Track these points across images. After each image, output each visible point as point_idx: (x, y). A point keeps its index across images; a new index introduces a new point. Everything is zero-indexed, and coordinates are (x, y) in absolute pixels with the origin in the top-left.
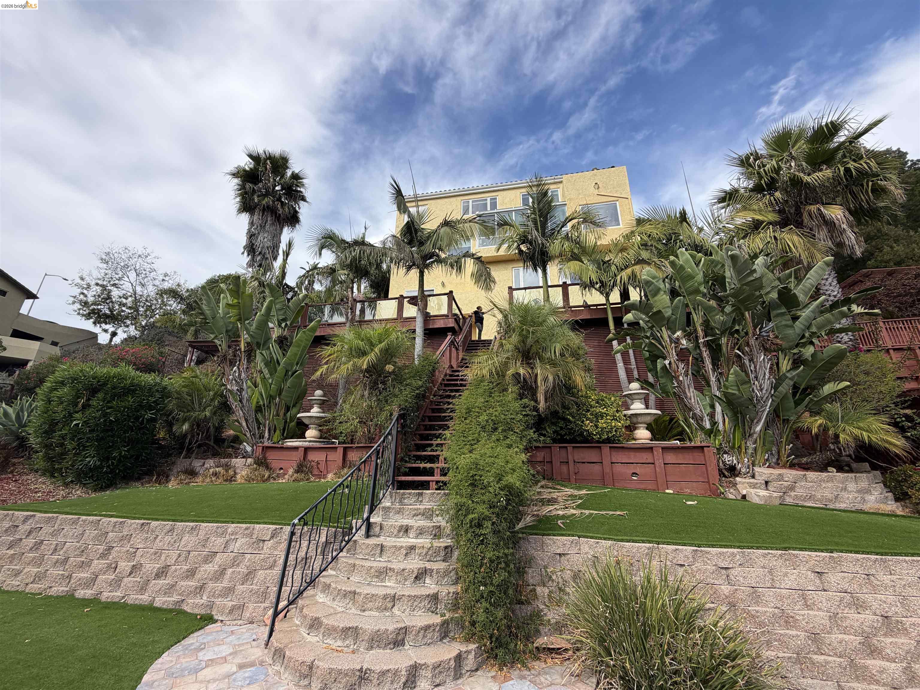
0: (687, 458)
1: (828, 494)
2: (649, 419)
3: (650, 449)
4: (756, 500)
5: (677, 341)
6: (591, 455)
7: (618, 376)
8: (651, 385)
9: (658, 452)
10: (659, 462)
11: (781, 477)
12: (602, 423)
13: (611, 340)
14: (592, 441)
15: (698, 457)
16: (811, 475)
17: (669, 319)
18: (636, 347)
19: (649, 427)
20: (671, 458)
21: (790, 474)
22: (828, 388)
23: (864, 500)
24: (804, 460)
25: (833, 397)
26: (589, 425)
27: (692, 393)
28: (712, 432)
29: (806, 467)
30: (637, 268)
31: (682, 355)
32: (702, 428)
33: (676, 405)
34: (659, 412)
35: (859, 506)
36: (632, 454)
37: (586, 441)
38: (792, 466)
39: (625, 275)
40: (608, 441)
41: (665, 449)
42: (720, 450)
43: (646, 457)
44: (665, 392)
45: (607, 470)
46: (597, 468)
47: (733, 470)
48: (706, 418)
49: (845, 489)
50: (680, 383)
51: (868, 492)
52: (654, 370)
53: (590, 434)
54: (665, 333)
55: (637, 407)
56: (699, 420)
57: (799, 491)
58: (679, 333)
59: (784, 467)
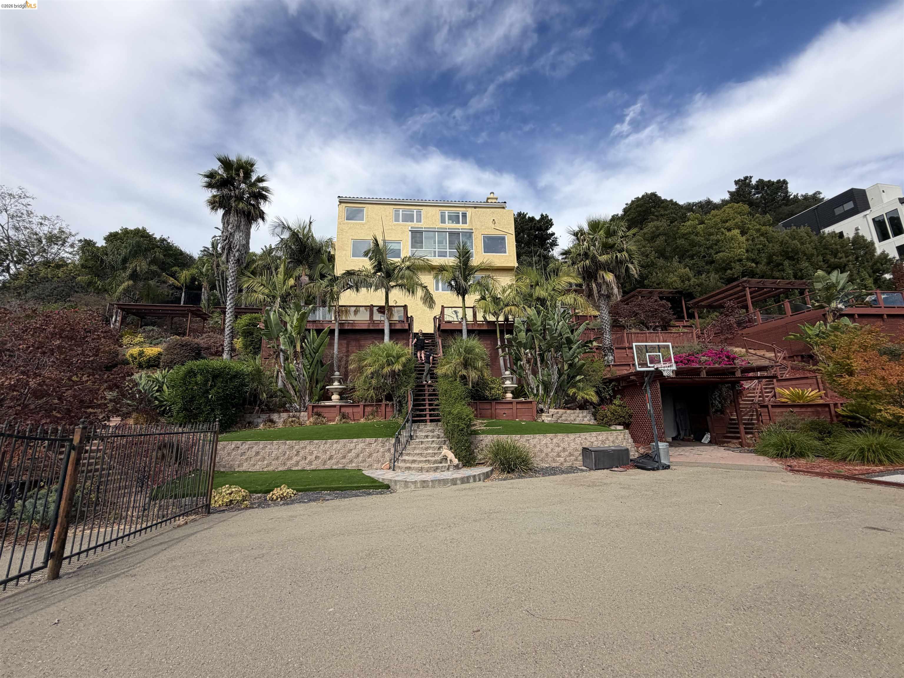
0: (526, 406)
1: (572, 418)
2: (512, 389)
3: (511, 403)
4: (546, 422)
5: (526, 354)
6: (488, 406)
7: (500, 365)
8: (515, 372)
9: (514, 404)
10: (515, 408)
11: (558, 413)
12: (493, 392)
13: (498, 348)
14: (488, 400)
15: (529, 406)
16: (568, 411)
17: (524, 344)
18: (510, 354)
19: (512, 393)
20: (519, 406)
21: (561, 411)
22: (578, 378)
23: (583, 420)
24: (569, 405)
25: (579, 381)
26: (487, 393)
27: (531, 377)
28: (536, 395)
29: (569, 408)
30: (513, 308)
31: (528, 361)
32: (533, 393)
33: (524, 381)
34: (516, 386)
35: (581, 422)
36: (504, 405)
37: (485, 399)
38: (564, 408)
39: (507, 309)
40: (495, 399)
41: (517, 403)
42: (538, 403)
43: (510, 406)
44: (520, 375)
45: (493, 412)
46: (490, 411)
47: (542, 411)
48: (535, 389)
49: (578, 416)
50: (526, 373)
51: (586, 417)
52: (516, 364)
53: (487, 396)
54: (522, 350)
55: (508, 383)
56: (532, 389)
57: (563, 418)
58: (528, 351)
59: (561, 408)
